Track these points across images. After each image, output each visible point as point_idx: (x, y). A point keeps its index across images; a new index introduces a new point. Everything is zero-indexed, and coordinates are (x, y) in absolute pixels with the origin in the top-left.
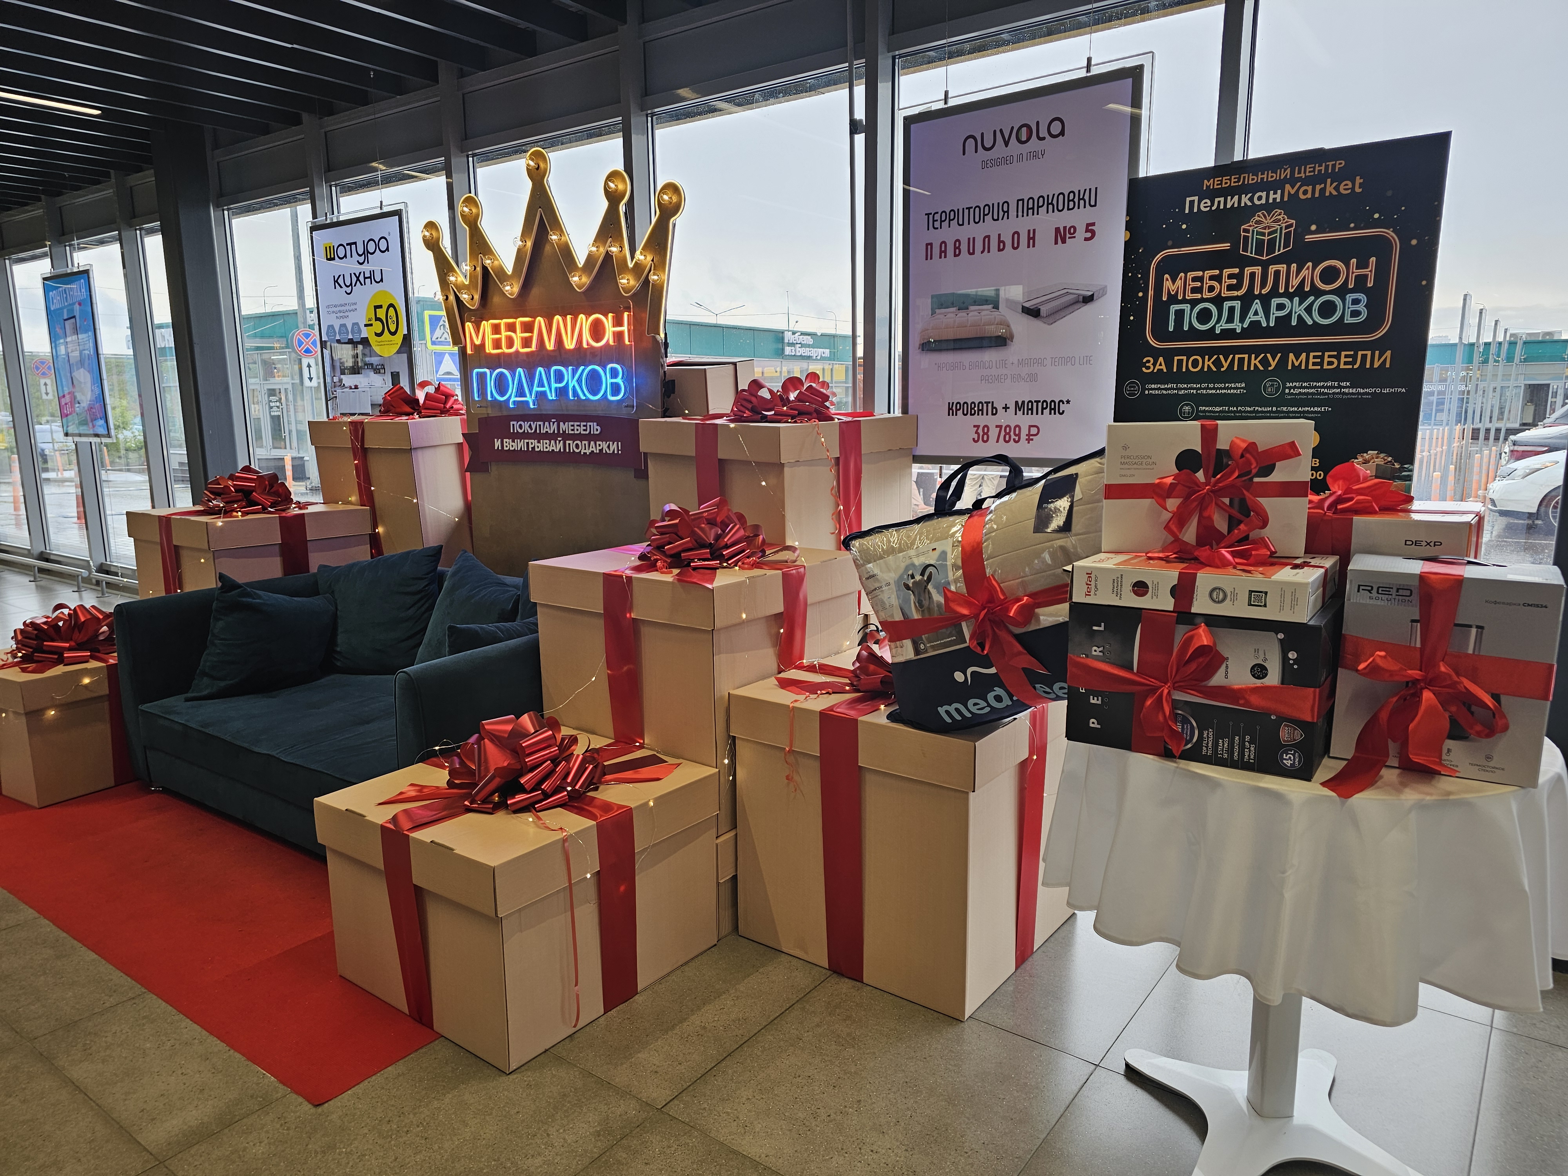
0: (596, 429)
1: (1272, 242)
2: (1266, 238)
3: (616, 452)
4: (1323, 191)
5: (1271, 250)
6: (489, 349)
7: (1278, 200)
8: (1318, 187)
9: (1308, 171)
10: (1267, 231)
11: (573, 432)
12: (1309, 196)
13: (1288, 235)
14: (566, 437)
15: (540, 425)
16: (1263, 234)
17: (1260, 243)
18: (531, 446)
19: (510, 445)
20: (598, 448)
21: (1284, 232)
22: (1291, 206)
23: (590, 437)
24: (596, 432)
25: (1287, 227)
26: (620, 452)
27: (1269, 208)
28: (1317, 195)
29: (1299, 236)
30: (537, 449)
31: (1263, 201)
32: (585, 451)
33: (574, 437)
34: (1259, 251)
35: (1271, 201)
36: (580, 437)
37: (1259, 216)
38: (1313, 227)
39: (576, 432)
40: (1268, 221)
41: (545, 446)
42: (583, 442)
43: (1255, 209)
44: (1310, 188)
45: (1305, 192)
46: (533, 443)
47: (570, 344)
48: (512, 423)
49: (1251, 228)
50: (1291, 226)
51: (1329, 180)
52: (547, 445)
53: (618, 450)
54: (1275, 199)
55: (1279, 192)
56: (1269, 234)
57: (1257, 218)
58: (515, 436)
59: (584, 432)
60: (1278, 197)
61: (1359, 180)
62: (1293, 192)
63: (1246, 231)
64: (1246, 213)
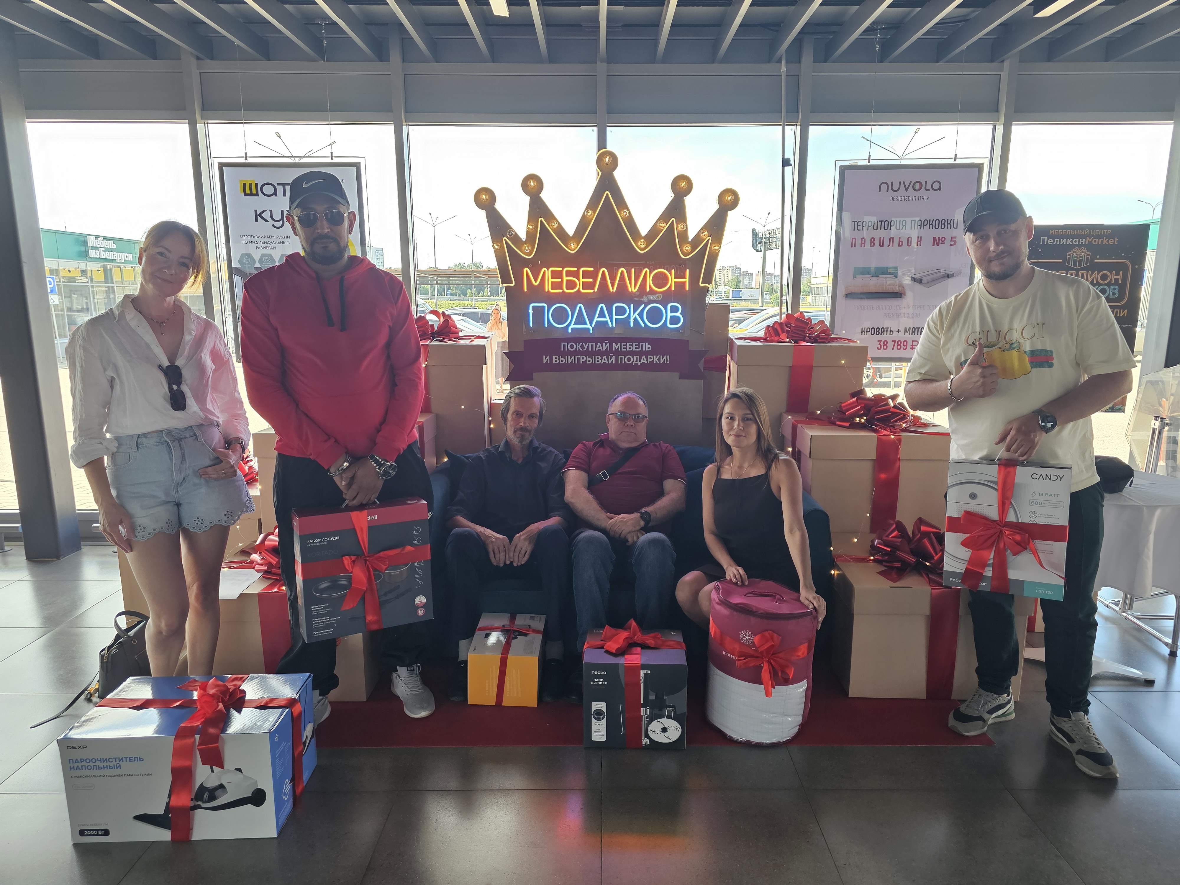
0: (648, 347)
1: (1080, 261)
2: (1078, 259)
3: (665, 362)
4: (1102, 242)
5: (1080, 265)
6: (548, 287)
7: (1084, 243)
8: (1100, 240)
9: (1096, 233)
10: (1078, 256)
11: (626, 350)
12: (1097, 243)
13: (1087, 259)
14: (617, 353)
15: (592, 346)
16: (1077, 257)
17: (1075, 261)
18: (581, 360)
19: (557, 360)
20: (649, 360)
21: (1086, 257)
22: (1089, 247)
23: (641, 353)
24: (647, 349)
25: (1087, 255)
26: (668, 362)
27: (1079, 246)
28: (1100, 243)
29: (1092, 260)
30: (588, 362)
31: (1077, 243)
32: (636, 363)
33: (625, 353)
34: (1075, 265)
35: (1080, 243)
36: (633, 353)
37: (1075, 249)
38: (1098, 257)
39: (628, 350)
40: (1079, 252)
41: (597, 360)
42: (635, 357)
43: (1073, 246)
44: (1097, 240)
45: (1095, 241)
46: (583, 359)
47: (633, 289)
48: (563, 344)
49: (1072, 254)
50: (1089, 255)
51: (1105, 238)
52: (599, 359)
53: (667, 361)
54: (1082, 243)
55: (1084, 240)
56: (1080, 257)
57: (1074, 250)
58: (564, 354)
59: (637, 350)
60: (1084, 242)
61: (1116, 239)
62: (1090, 241)
63: (1069, 255)
64: (1070, 247)
